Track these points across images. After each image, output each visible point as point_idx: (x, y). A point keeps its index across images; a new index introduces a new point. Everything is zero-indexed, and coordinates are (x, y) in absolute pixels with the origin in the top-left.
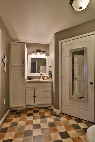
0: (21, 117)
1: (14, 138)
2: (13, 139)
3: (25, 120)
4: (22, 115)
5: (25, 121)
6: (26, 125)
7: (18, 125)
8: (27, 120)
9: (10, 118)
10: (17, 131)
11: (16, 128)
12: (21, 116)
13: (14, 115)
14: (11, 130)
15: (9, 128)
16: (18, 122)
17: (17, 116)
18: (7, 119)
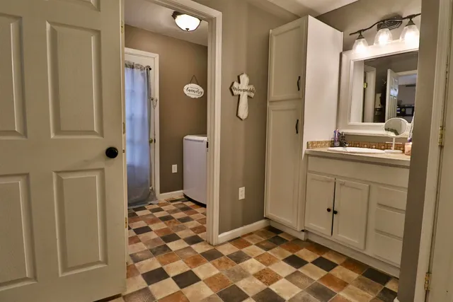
0: (269, 252)
1: (204, 281)
2: (200, 280)
3: (267, 265)
4: (277, 249)
5: (264, 267)
6: (255, 275)
7: (240, 264)
8: (270, 267)
9: (249, 241)
10: (224, 274)
11: (230, 267)
12: (273, 250)
13: (263, 239)
14: (220, 262)
15: (222, 258)
16: (250, 258)
17: (264, 245)
18: (245, 238)
